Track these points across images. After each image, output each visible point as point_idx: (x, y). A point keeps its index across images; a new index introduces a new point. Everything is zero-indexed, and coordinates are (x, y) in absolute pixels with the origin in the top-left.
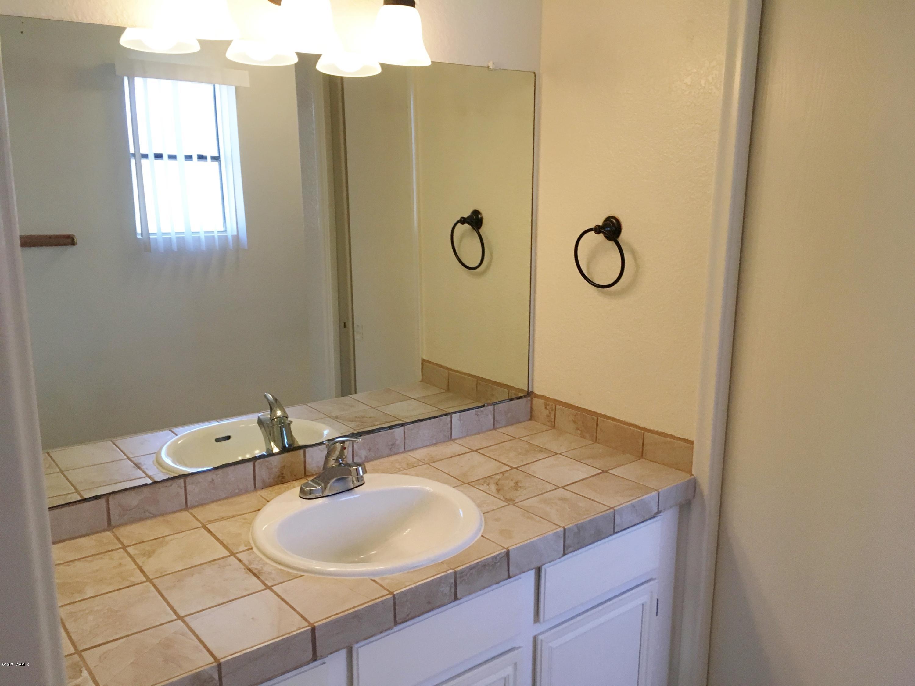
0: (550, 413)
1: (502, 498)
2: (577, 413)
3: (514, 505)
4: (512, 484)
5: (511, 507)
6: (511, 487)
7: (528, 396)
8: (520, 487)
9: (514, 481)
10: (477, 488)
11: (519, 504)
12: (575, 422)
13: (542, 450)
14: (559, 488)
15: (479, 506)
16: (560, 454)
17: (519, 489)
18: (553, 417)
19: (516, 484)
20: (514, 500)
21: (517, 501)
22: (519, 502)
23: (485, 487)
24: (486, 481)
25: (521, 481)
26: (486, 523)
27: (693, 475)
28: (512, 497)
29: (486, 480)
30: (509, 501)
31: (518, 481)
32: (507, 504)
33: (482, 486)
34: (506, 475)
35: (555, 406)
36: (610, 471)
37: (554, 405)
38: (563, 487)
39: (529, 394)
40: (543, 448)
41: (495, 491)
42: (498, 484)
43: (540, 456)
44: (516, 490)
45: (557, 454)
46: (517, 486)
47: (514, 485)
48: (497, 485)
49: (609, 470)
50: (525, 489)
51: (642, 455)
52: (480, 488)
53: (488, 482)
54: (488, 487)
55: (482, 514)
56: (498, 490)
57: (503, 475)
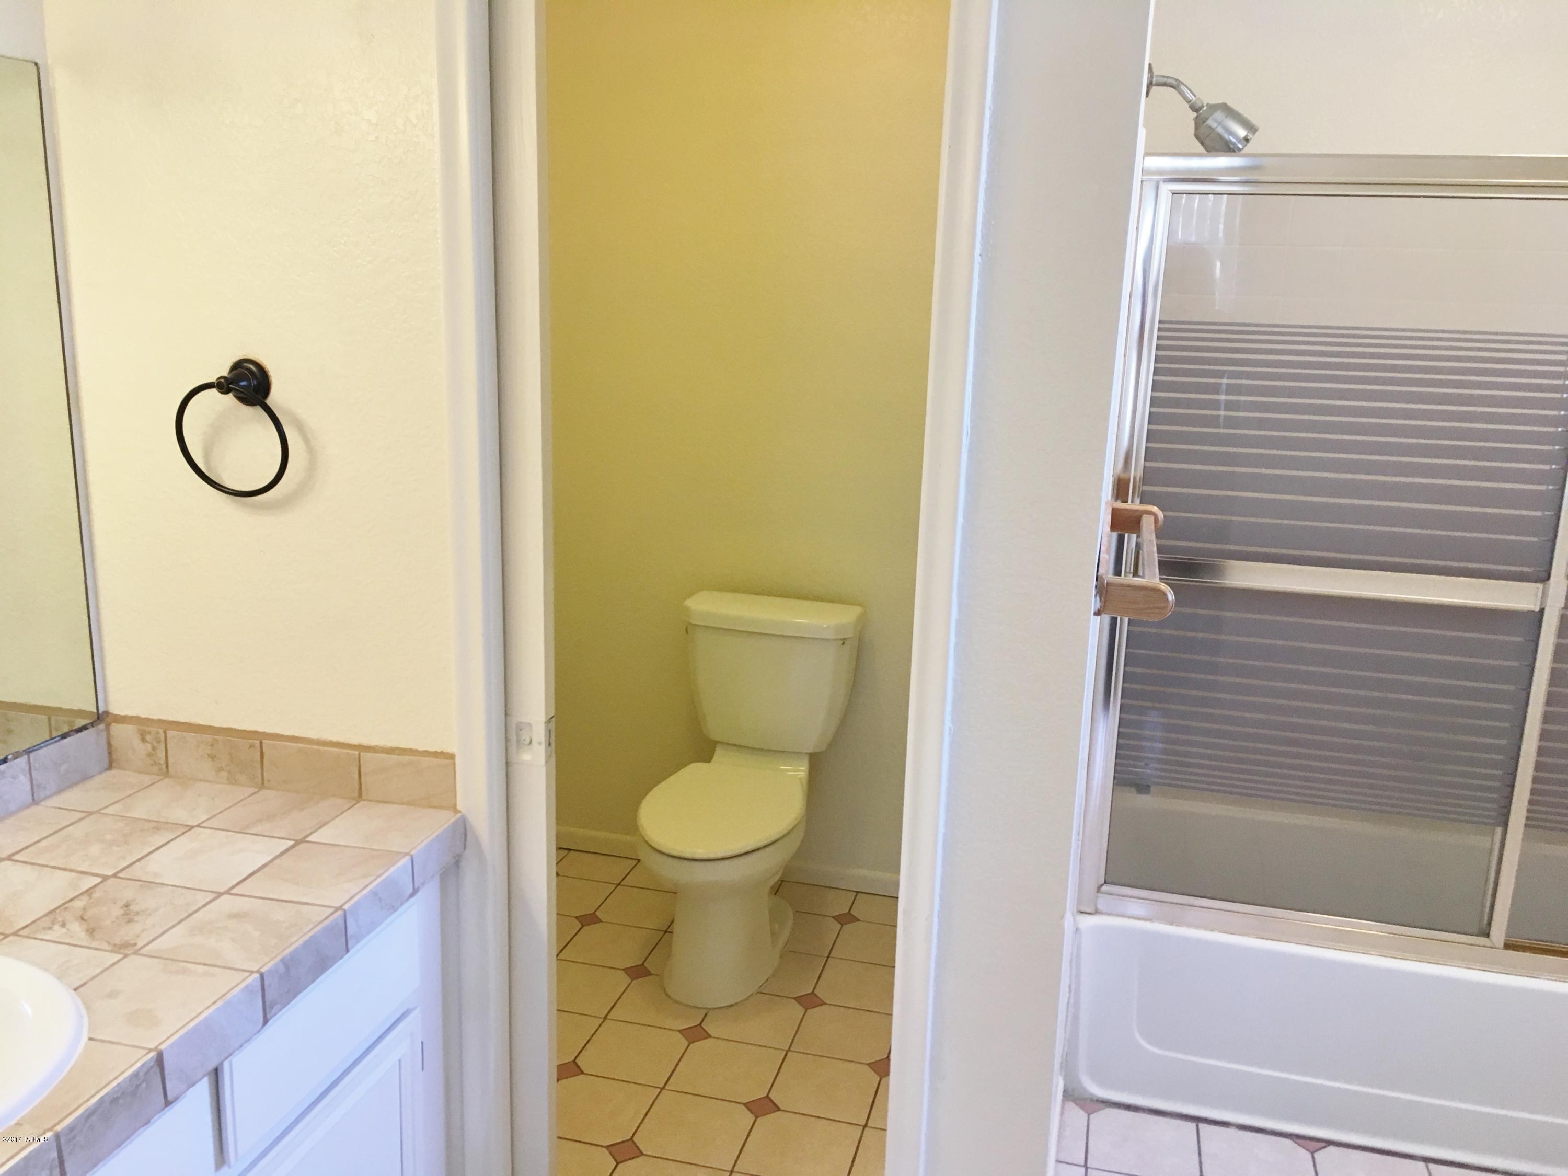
0: (154, 748)
1: (105, 946)
2: (215, 739)
3: (136, 953)
4: (117, 911)
5: (133, 960)
6: (117, 918)
7: (98, 721)
8: (137, 913)
9: (122, 903)
10: (42, 940)
11: (148, 948)
12: (212, 757)
13: (158, 826)
14: (219, 895)
15: (61, 976)
16: (198, 826)
17: (136, 918)
18: (162, 755)
19: (126, 909)
20: (135, 944)
21: (140, 945)
22: (145, 946)
23: (57, 932)
24: (56, 919)
25: (135, 900)
26: (88, 1008)
27: (460, 812)
28: (126, 938)
29: (54, 916)
30: (125, 948)
31: (127, 902)
32: (120, 956)
33: (50, 932)
34: (97, 894)
35: (165, 733)
36: (309, 839)
37: (161, 731)
38: (228, 892)
39: (100, 718)
40: (158, 822)
41: (83, 934)
42: (86, 918)
43: (158, 840)
44: (130, 921)
45: (192, 828)
46: (129, 914)
47: (123, 912)
48: (83, 922)
49: (308, 836)
50: (150, 915)
51: (360, 795)
52: (47, 937)
53: (60, 919)
54: (64, 930)
55: (73, 992)
56: (91, 932)
57: (90, 897)
